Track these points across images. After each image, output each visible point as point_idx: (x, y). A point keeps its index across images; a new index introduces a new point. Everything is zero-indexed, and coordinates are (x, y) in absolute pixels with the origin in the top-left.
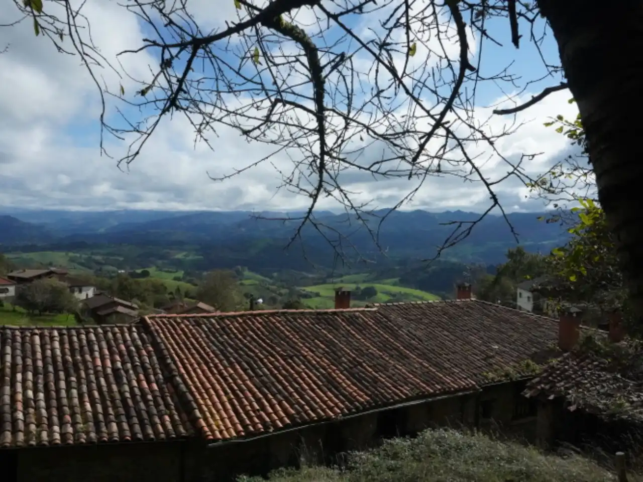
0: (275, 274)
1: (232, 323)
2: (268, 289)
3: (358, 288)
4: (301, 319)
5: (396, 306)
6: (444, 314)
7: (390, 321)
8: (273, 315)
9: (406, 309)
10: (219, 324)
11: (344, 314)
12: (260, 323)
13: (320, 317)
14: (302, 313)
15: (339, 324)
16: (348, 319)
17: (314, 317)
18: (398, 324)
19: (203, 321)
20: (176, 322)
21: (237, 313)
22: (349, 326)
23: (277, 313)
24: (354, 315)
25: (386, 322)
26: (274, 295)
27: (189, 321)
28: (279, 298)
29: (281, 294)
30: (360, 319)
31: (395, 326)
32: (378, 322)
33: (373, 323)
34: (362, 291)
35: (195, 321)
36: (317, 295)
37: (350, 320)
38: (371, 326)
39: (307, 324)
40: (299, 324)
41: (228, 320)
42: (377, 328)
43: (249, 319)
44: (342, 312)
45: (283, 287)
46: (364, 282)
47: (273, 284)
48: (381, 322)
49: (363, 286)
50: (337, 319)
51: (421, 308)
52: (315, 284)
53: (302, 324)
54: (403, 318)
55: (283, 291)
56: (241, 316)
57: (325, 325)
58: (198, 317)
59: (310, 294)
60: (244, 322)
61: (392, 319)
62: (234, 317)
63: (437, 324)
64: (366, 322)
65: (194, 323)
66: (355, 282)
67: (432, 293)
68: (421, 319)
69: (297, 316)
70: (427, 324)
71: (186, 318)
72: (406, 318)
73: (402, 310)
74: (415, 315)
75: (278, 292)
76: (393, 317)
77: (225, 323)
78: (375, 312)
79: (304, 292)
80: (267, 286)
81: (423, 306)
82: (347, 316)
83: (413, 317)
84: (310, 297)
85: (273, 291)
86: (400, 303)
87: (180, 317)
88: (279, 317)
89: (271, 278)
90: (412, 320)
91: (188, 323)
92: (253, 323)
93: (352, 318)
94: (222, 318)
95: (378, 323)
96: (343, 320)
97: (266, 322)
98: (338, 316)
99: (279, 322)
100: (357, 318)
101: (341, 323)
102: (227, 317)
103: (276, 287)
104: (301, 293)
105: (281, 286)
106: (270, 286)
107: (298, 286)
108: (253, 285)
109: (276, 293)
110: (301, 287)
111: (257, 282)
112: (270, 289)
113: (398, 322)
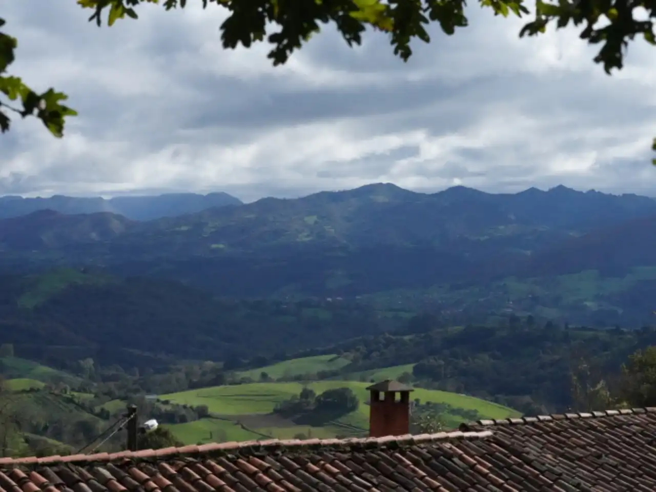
0: (90, 362)
1: (152, 475)
2: (70, 400)
4: (315, 463)
5: (532, 424)
6: (650, 443)
7: (529, 463)
8: (246, 452)
9: (558, 433)
10: (121, 480)
11: (415, 447)
12: (221, 475)
13: (360, 456)
14: (316, 447)
15: (407, 471)
16: (427, 461)
17: (346, 456)
18: (549, 470)
19: (81, 474)
20: (13, 476)
21: (160, 452)
22: (435, 478)
23: (257, 448)
24: (440, 449)
25: (519, 465)
26: (86, 416)
27: (43, 474)
29: (104, 415)
30: (456, 460)
31: (542, 473)
32: (500, 466)
33: (489, 469)
34: (318, 399)
35: (58, 474)
36: (202, 413)
37: (434, 461)
38: (485, 476)
39: (333, 475)
40: (315, 474)
41: (141, 469)
42: (501, 481)
43: (190, 465)
44: (411, 442)
45: (110, 395)
46: (323, 376)
47: (82, 389)
48: (509, 467)
49: (319, 388)
50: (401, 461)
51: (594, 428)
52: (193, 386)
53: (322, 474)
54: (556, 454)
55: (114, 406)
56: (170, 458)
57: (376, 476)
58: (66, 464)
59: (183, 412)
60: (180, 471)
61: (531, 457)
62: (153, 461)
63: (639, 468)
64: (472, 467)
65: (59, 481)
66: (298, 379)
67: (496, 401)
68: (599, 457)
69: (304, 456)
70: (616, 467)
71: (35, 466)
72: (562, 455)
73: (548, 433)
74: (583, 447)
75: (97, 409)
76: (532, 450)
77: (135, 478)
78: (487, 440)
79: (164, 408)
80: (68, 395)
81: (594, 422)
82: (424, 451)
83: (579, 452)
84: (183, 420)
85: (81, 406)
86: (541, 417)
87: (21, 465)
88: (262, 458)
89: (78, 371)
90: (580, 459)
91: (44, 480)
92: (205, 477)
93: (436, 457)
94: (125, 465)
95: (501, 469)
96: (416, 463)
97: (234, 473)
98: (403, 453)
99: (266, 471)
100: (450, 457)
101: (414, 471)
102: (139, 461)
103: (93, 396)
104: (159, 409)
105: (105, 394)
106: (76, 394)
107: (149, 391)
108: (32, 390)
109: (91, 411)
110: (157, 394)
111: (41, 385)
112: (76, 401)
113: (547, 465)
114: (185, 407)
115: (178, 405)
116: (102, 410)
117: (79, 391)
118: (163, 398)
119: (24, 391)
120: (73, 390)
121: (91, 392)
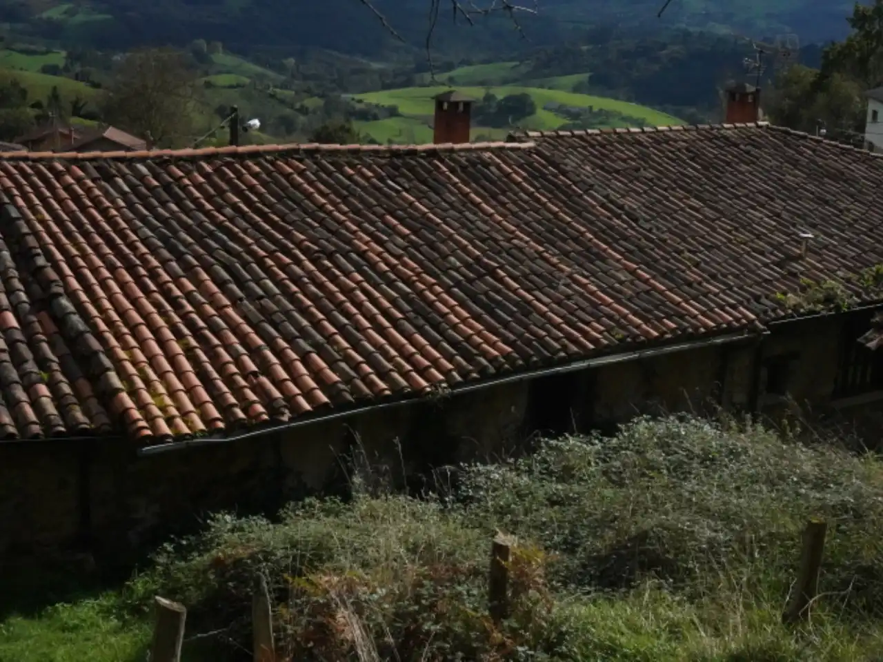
0: (291, 61)
1: (188, 174)
2: (272, 96)
3: (489, 98)
4: (352, 166)
5: (580, 137)
6: (692, 159)
7: (564, 173)
8: (286, 155)
9: (603, 146)
10: (156, 177)
11: (455, 155)
12: (255, 176)
13: (398, 162)
14: (354, 152)
15: (441, 178)
16: (464, 168)
17: (383, 161)
18: (583, 181)
19: (119, 170)
20: (52, 169)
22: (467, 184)
23: (296, 151)
24: (479, 158)
25: (555, 176)
26: (287, 111)
27: (83, 169)
28: (302, 119)
29: (304, 111)
30: (493, 168)
31: (575, 183)
32: (535, 175)
33: (524, 178)
34: (499, 103)
35: (97, 168)
36: (392, 112)
37: (470, 169)
38: (518, 184)
39: (367, 179)
40: (349, 177)
41: (178, 167)
42: (532, 190)
43: (229, 165)
44: (452, 150)
45: (310, 93)
46: (505, 82)
47: (284, 86)
48: (544, 176)
49: (501, 93)
50: (437, 168)
51: (640, 143)
52: (386, 87)
53: (357, 178)
54: (595, 166)
55: (312, 102)
56: (209, 158)
57: (409, 180)
59: (376, 111)
60: (217, 171)
61: (568, 168)
62: (193, 159)
63: (675, 182)
64: (508, 175)
65: (97, 175)
66: (482, 84)
67: (664, 110)
68: (637, 170)
69: (342, 160)
70: (651, 180)
71: (75, 161)
72: (602, 168)
73: (593, 146)
74: (624, 161)
75: (298, 106)
76: (570, 163)
77: (171, 174)
78: (529, 152)
79: (359, 106)
80: (271, 90)
81: (642, 138)
82: (463, 160)
83: (619, 165)
84: (375, 118)
85: (282, 102)
86: (590, 131)
87: (60, 159)
88: (301, 161)
89: (281, 69)
90: (617, 172)
91: (81, 173)
92: (240, 176)
93: (474, 165)
95: (535, 178)
96: (453, 171)
97: (269, 173)
98: (442, 161)
99: (301, 173)
100: (486, 165)
101: (449, 178)
103: (293, 93)
104: (354, 108)
105: (305, 91)
106: (278, 90)
107: (346, 91)
108: (238, 86)
109: (292, 107)
110: (352, 93)
111: (247, 81)
112: (278, 96)
113: (583, 176)
114: (377, 106)
115: (370, 104)
116: (302, 106)
117: (281, 88)
118: (358, 97)
119: (231, 87)
120: (275, 87)
121: (292, 90)
